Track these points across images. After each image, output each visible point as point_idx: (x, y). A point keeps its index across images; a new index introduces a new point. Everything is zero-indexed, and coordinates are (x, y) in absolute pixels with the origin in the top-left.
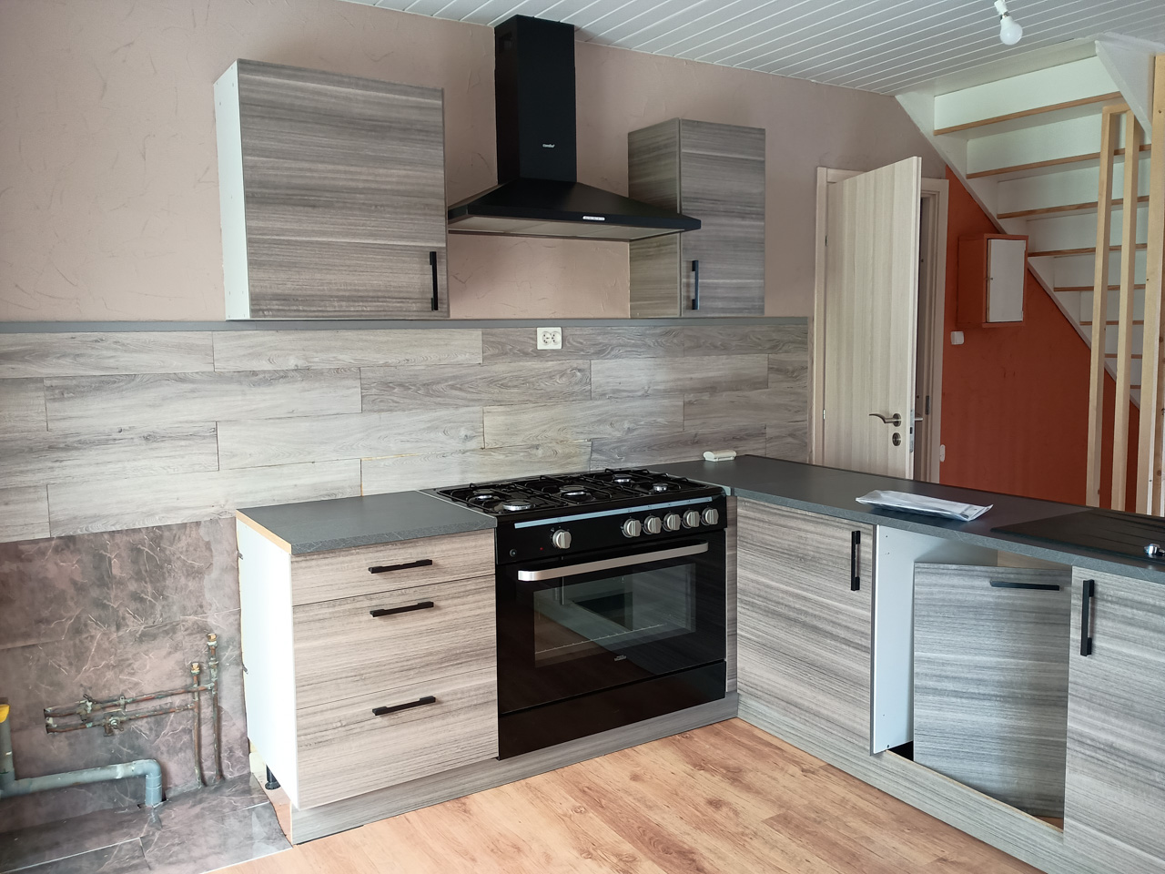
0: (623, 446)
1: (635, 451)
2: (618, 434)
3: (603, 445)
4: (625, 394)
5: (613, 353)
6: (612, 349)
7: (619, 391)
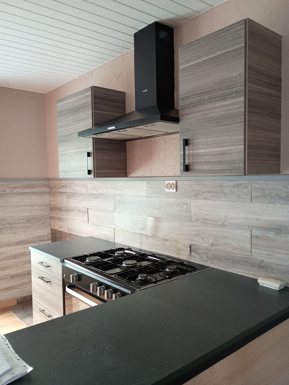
0: (209, 253)
1: (216, 259)
2: (206, 245)
3: (197, 249)
4: (210, 222)
5: (203, 196)
6: (203, 194)
7: (206, 219)
